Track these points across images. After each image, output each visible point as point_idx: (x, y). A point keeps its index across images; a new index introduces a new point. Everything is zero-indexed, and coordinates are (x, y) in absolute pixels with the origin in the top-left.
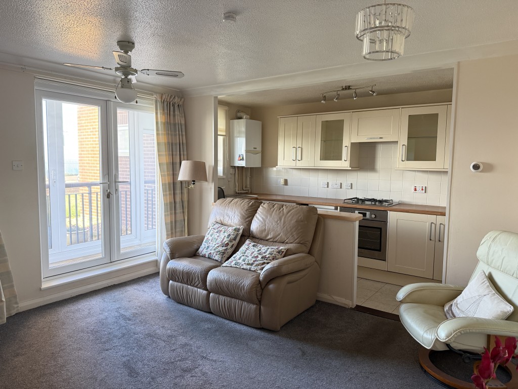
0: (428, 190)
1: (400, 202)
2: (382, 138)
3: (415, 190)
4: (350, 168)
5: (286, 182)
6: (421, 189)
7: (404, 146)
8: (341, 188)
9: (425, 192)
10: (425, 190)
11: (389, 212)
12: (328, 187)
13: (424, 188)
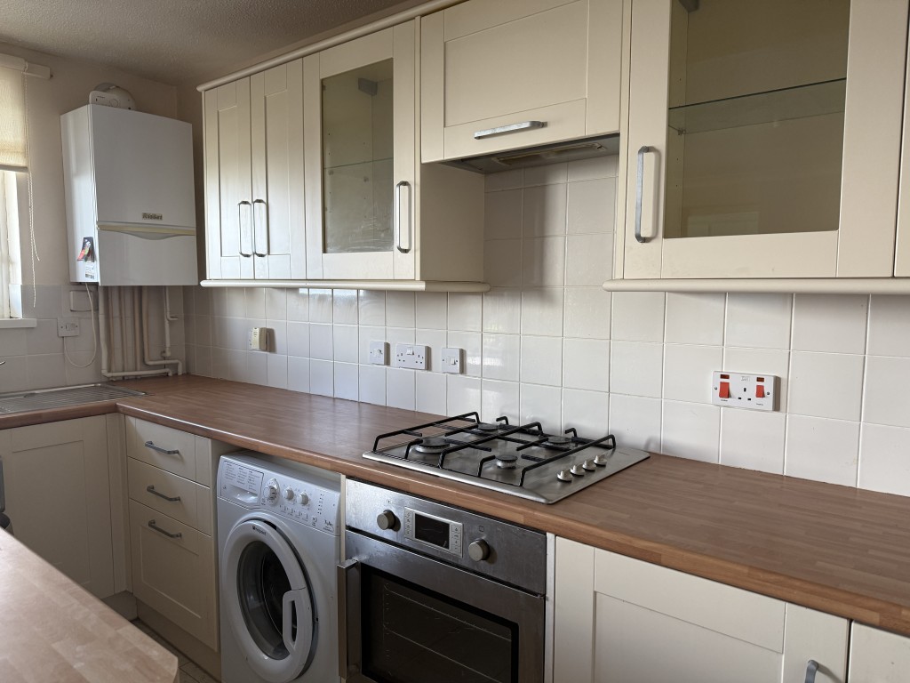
0: (790, 395)
1: (652, 448)
2: (542, 125)
3: (725, 392)
4: (422, 286)
5: (268, 340)
6: (752, 391)
7: (650, 156)
8: (428, 367)
9: (777, 407)
10: (775, 394)
11: (550, 536)
12: (387, 362)
13: (769, 387)
